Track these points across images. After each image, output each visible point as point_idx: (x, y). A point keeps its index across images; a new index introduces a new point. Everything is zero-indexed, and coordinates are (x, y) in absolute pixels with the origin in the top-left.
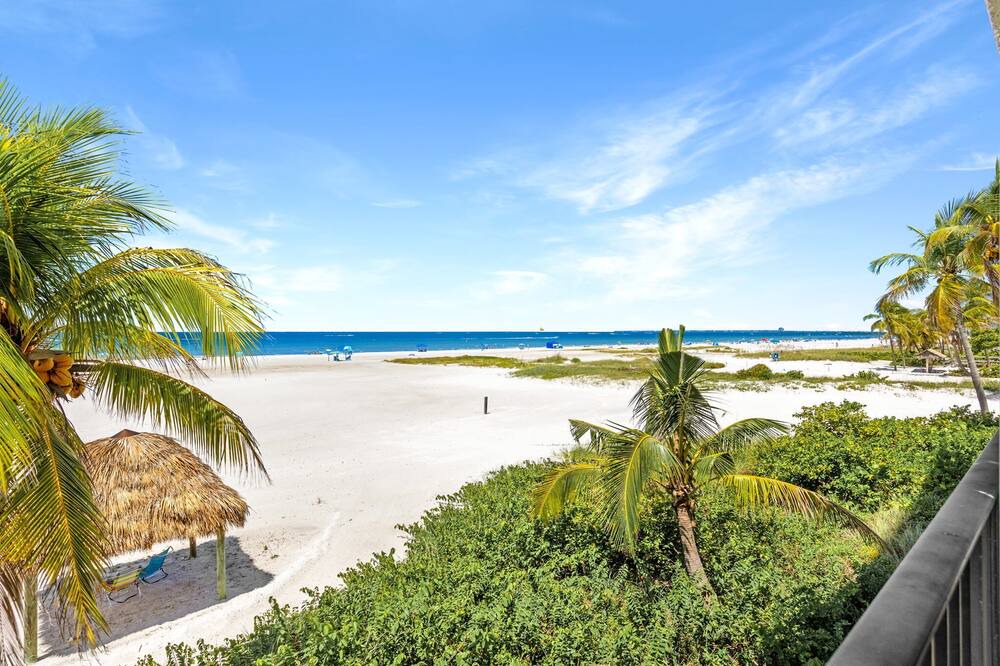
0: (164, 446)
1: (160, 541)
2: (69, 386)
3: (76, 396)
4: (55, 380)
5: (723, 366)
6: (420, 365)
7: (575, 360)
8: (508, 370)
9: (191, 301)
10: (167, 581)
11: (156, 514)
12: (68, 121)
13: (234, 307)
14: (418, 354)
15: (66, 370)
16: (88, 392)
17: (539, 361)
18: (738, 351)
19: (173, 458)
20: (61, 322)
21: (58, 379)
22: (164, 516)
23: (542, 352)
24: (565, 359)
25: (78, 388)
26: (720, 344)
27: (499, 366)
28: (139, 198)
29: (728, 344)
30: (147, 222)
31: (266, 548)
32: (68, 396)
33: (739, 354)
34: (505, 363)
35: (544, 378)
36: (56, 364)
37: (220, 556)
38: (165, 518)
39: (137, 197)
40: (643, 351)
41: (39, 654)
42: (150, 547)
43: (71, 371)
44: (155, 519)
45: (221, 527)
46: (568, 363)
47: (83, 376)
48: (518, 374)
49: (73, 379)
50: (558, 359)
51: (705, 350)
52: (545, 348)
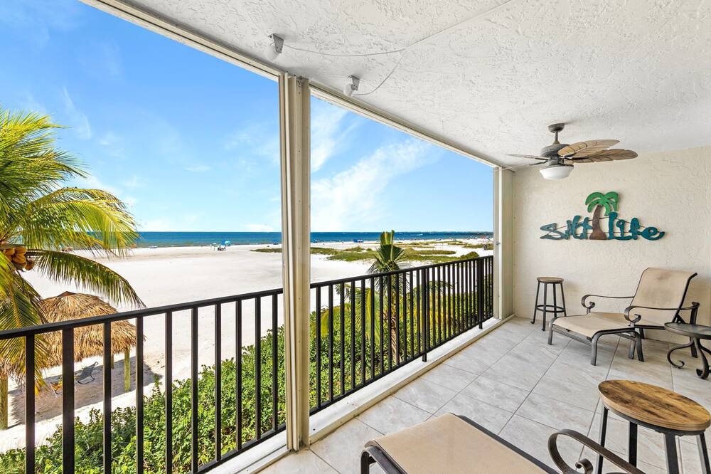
0: (91, 301)
1: (87, 357)
2: (25, 263)
3: (29, 269)
4: (15, 260)
5: (454, 253)
6: (273, 253)
7: (369, 250)
8: (327, 256)
9: (98, 218)
10: (95, 382)
11: (85, 340)
12: (28, 119)
13: (121, 222)
14: (272, 246)
15: (22, 255)
16: (36, 267)
17: (347, 250)
18: (466, 244)
19: (97, 308)
20: (20, 229)
21: (19, 260)
22: (91, 341)
23: (350, 245)
24: (363, 249)
25: (30, 266)
26: (457, 240)
27: (322, 253)
28: (70, 160)
29: (461, 240)
30: (74, 174)
31: (158, 362)
32: (24, 269)
33: (466, 246)
34: (324, 251)
35: (347, 261)
36: (16, 251)
37: (127, 366)
38: (91, 343)
39: (69, 160)
40: (412, 244)
41: (9, 425)
42: (81, 360)
43: (26, 255)
44: (84, 343)
45: (127, 348)
46: (365, 251)
47: (33, 258)
48: (331, 258)
49: (27, 260)
50: (359, 249)
51: (447, 244)
52: (353, 242)
